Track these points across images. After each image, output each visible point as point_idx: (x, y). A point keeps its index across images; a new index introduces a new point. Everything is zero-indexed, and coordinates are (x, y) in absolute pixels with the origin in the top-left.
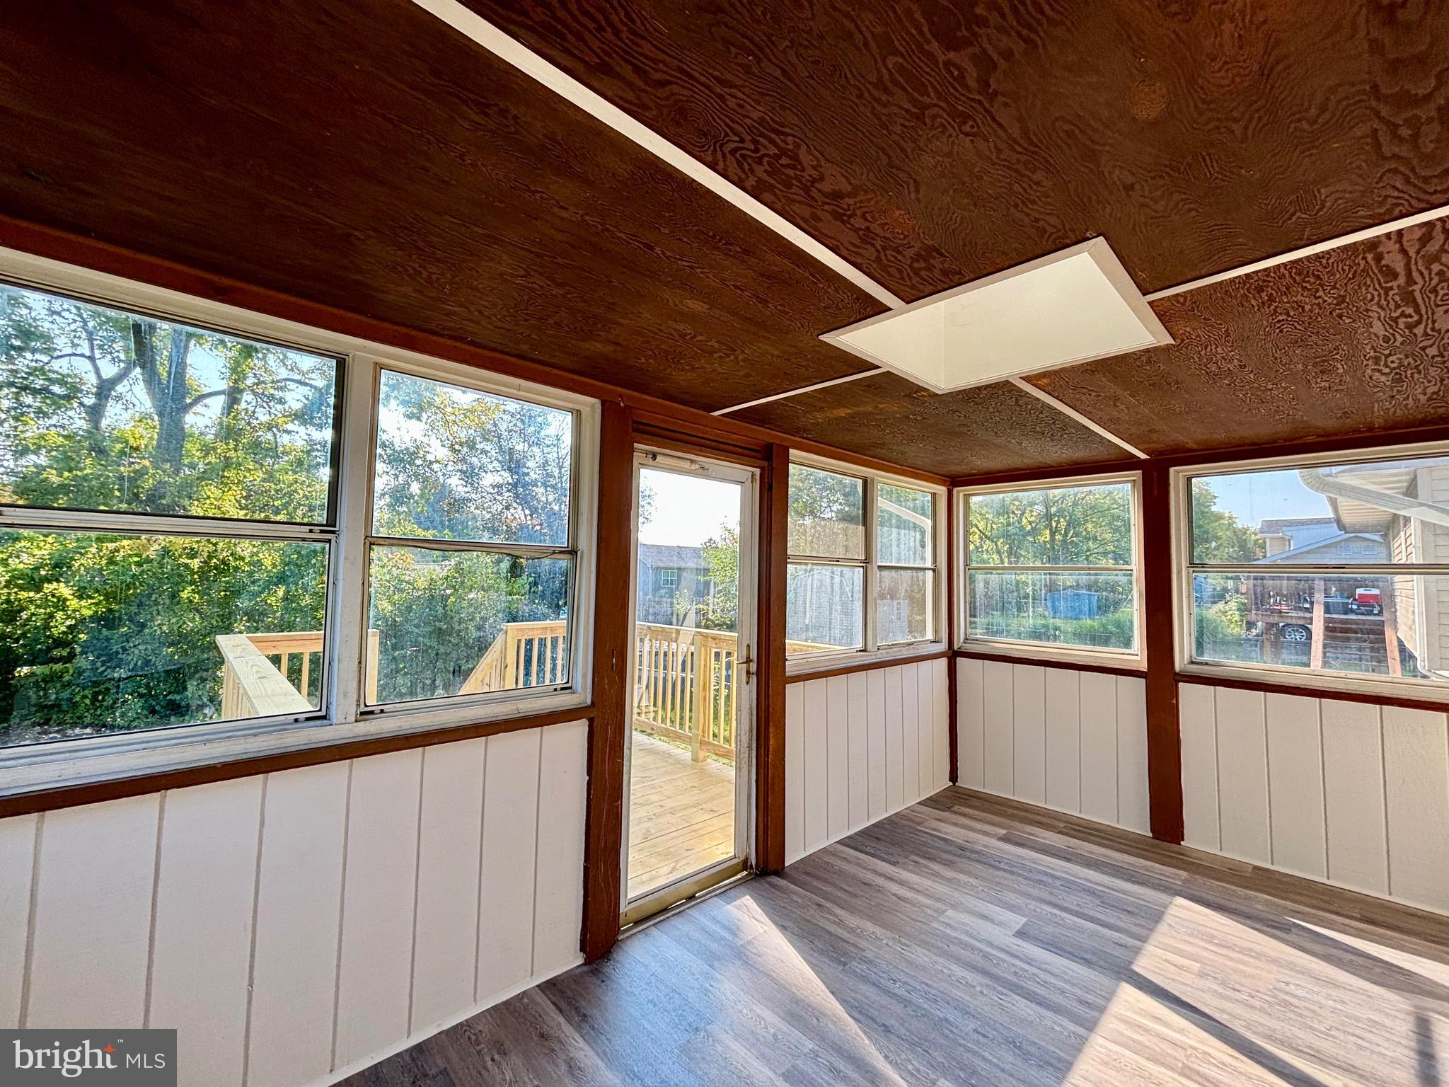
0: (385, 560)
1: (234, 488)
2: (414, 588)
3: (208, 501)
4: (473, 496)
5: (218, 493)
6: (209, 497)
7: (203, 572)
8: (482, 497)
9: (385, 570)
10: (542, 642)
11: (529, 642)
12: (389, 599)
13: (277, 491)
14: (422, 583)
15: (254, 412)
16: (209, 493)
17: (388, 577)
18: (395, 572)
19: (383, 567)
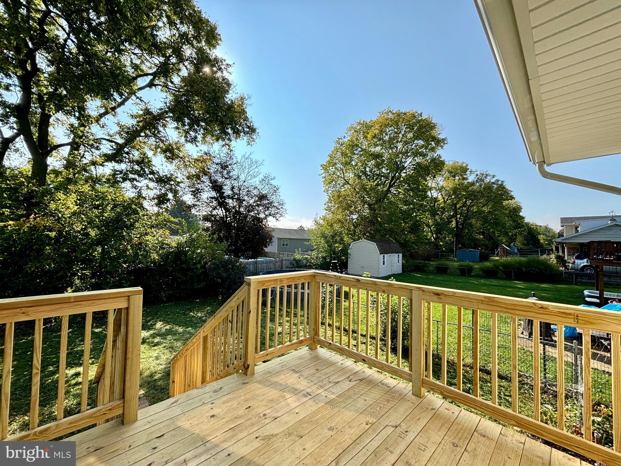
0: (155, 233)
1: (73, 194)
2: (170, 247)
3: (59, 202)
4: (198, 203)
5: (64, 197)
6: (60, 199)
7: (57, 239)
8: (202, 204)
9: (155, 238)
10: (273, 292)
11: (265, 292)
12: (157, 253)
13: (96, 196)
14: (174, 244)
15: (84, 155)
16: (59, 197)
17: (156, 242)
18: (160, 239)
19: (154, 236)
